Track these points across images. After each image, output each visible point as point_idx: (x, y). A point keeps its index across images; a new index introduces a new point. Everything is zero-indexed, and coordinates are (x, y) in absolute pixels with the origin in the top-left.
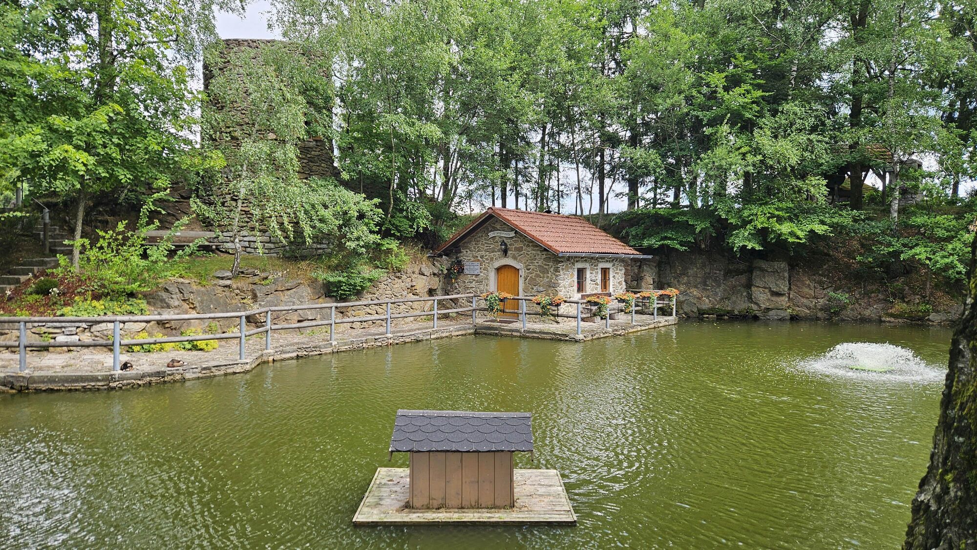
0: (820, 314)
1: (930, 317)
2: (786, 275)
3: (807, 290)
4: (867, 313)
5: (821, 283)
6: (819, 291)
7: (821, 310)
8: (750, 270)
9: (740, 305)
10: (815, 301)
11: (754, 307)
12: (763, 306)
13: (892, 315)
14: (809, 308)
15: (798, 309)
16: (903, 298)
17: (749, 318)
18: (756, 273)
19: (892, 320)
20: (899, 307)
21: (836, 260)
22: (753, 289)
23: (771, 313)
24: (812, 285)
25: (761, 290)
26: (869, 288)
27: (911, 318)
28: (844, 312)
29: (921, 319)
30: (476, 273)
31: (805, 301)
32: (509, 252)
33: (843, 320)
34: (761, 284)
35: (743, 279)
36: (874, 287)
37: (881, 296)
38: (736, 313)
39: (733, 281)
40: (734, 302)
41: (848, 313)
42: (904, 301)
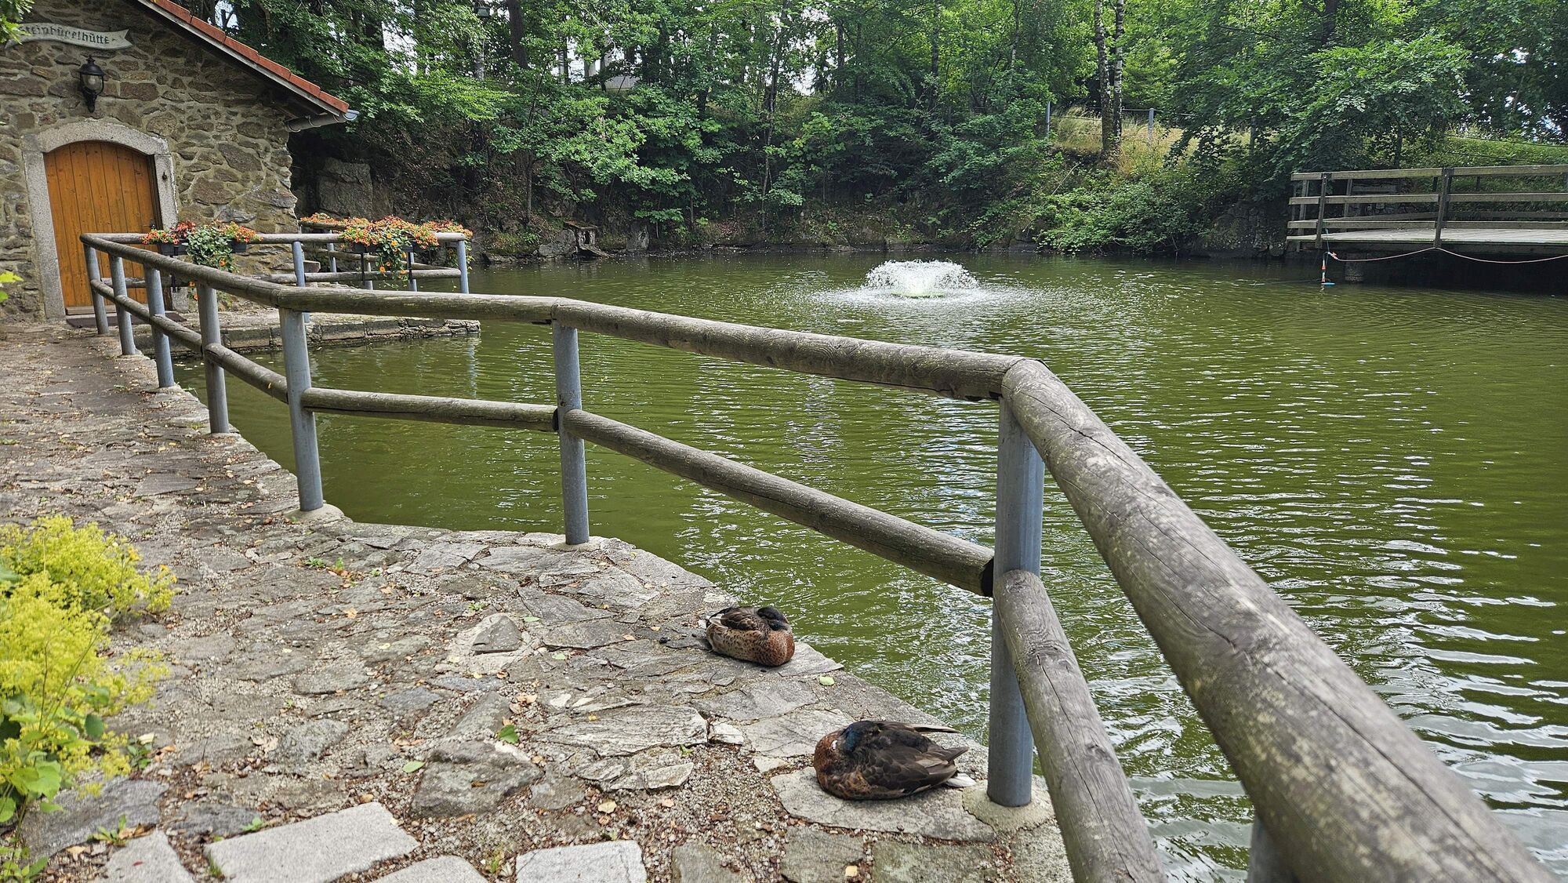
18: (326, 185)
32: (102, 99)
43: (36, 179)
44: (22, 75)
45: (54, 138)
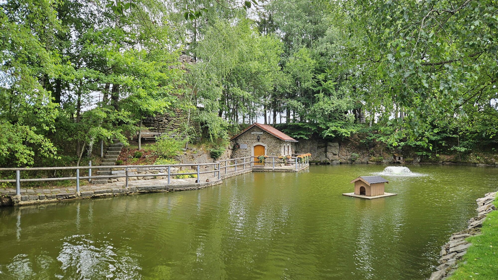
0: (348, 162)
1: (383, 161)
2: (338, 147)
3: (344, 153)
4: (363, 160)
5: (348, 150)
6: (348, 153)
7: (349, 160)
8: (326, 146)
9: (323, 159)
10: (346, 157)
11: (328, 160)
12: (331, 159)
13: (371, 161)
14: (345, 159)
15: (342, 160)
16: (374, 155)
17: (326, 164)
18: (328, 147)
19: (372, 162)
20: (373, 158)
21: (352, 142)
22: (327, 153)
23: (334, 161)
24: (345, 151)
25: (330, 153)
26: (363, 152)
27: (377, 162)
28: (356, 160)
29: (380, 162)
30: (245, 148)
31: (343, 157)
32: (260, 140)
33: (356, 163)
34: (330, 151)
35: (323, 149)
36: (365, 151)
37: (367, 155)
38: (322, 162)
39: (320, 150)
40: (321, 158)
41: (357, 161)
42: (374, 156)
43: (253, 149)
44: (252, 138)
45: (255, 145)
